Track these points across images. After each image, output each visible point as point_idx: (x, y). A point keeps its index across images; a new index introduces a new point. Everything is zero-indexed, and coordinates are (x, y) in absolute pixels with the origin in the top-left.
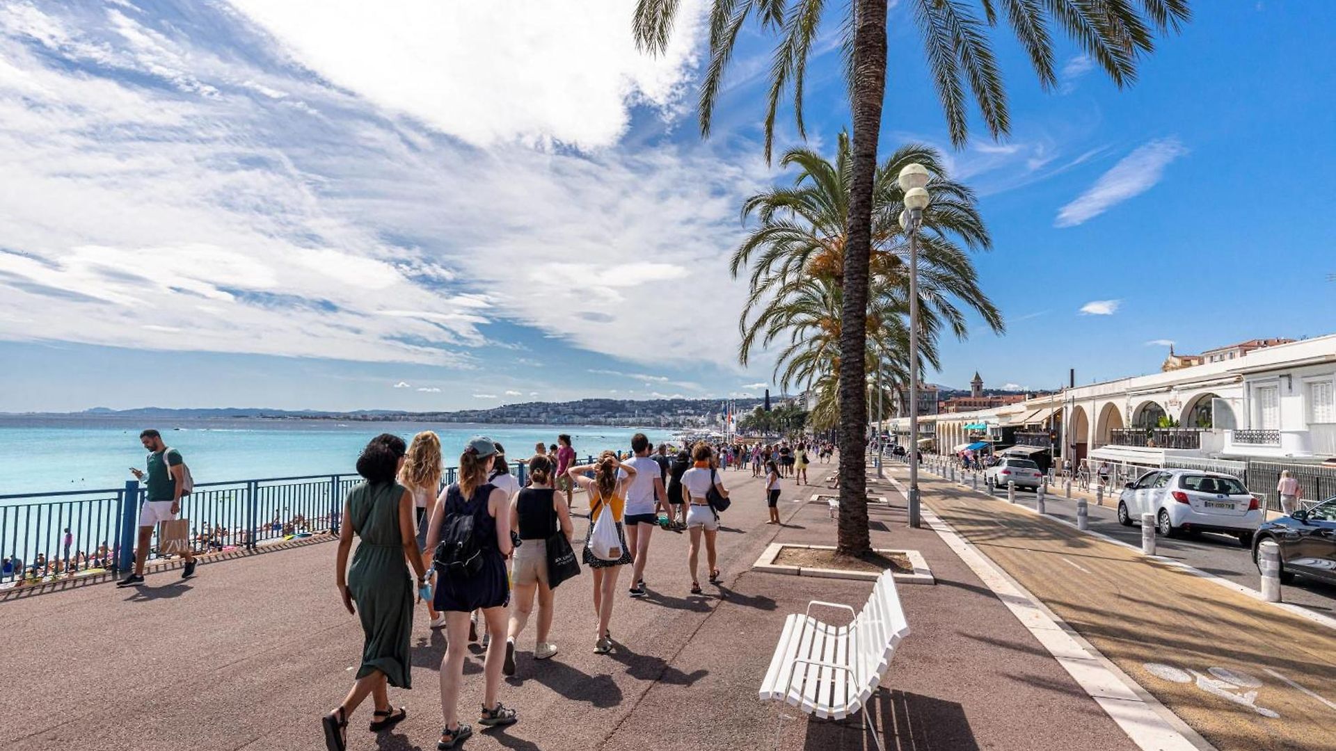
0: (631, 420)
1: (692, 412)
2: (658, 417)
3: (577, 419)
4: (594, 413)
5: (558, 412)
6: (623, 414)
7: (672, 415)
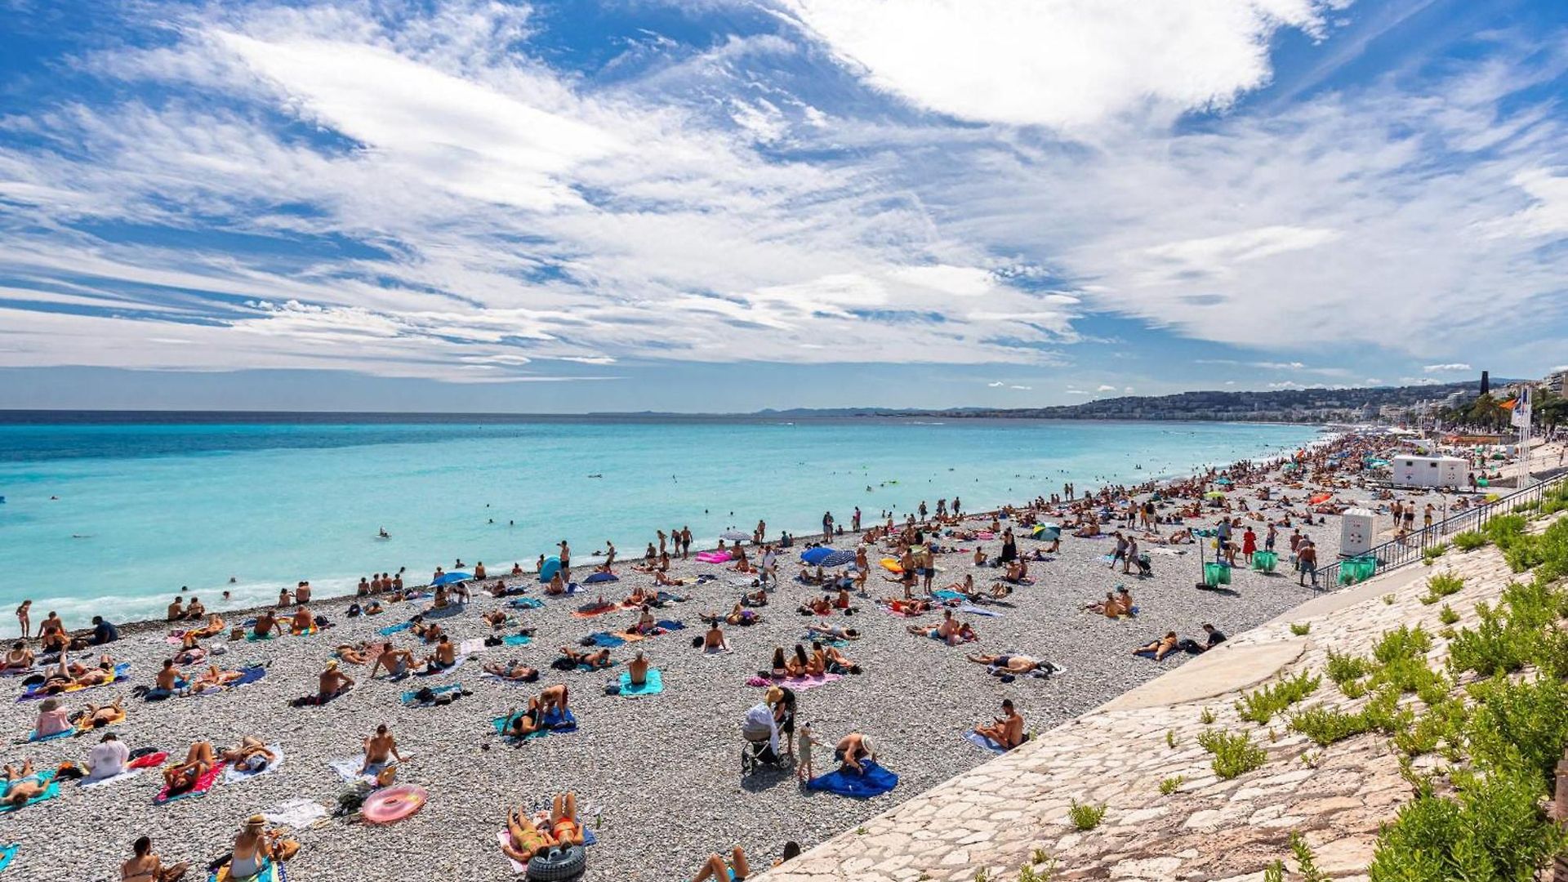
0: (1249, 414)
1: (1338, 404)
2: (1287, 410)
3: (1178, 414)
4: (1198, 407)
5: (1155, 407)
6: (1238, 407)
7: (1307, 408)
